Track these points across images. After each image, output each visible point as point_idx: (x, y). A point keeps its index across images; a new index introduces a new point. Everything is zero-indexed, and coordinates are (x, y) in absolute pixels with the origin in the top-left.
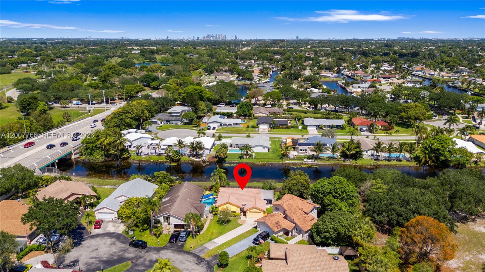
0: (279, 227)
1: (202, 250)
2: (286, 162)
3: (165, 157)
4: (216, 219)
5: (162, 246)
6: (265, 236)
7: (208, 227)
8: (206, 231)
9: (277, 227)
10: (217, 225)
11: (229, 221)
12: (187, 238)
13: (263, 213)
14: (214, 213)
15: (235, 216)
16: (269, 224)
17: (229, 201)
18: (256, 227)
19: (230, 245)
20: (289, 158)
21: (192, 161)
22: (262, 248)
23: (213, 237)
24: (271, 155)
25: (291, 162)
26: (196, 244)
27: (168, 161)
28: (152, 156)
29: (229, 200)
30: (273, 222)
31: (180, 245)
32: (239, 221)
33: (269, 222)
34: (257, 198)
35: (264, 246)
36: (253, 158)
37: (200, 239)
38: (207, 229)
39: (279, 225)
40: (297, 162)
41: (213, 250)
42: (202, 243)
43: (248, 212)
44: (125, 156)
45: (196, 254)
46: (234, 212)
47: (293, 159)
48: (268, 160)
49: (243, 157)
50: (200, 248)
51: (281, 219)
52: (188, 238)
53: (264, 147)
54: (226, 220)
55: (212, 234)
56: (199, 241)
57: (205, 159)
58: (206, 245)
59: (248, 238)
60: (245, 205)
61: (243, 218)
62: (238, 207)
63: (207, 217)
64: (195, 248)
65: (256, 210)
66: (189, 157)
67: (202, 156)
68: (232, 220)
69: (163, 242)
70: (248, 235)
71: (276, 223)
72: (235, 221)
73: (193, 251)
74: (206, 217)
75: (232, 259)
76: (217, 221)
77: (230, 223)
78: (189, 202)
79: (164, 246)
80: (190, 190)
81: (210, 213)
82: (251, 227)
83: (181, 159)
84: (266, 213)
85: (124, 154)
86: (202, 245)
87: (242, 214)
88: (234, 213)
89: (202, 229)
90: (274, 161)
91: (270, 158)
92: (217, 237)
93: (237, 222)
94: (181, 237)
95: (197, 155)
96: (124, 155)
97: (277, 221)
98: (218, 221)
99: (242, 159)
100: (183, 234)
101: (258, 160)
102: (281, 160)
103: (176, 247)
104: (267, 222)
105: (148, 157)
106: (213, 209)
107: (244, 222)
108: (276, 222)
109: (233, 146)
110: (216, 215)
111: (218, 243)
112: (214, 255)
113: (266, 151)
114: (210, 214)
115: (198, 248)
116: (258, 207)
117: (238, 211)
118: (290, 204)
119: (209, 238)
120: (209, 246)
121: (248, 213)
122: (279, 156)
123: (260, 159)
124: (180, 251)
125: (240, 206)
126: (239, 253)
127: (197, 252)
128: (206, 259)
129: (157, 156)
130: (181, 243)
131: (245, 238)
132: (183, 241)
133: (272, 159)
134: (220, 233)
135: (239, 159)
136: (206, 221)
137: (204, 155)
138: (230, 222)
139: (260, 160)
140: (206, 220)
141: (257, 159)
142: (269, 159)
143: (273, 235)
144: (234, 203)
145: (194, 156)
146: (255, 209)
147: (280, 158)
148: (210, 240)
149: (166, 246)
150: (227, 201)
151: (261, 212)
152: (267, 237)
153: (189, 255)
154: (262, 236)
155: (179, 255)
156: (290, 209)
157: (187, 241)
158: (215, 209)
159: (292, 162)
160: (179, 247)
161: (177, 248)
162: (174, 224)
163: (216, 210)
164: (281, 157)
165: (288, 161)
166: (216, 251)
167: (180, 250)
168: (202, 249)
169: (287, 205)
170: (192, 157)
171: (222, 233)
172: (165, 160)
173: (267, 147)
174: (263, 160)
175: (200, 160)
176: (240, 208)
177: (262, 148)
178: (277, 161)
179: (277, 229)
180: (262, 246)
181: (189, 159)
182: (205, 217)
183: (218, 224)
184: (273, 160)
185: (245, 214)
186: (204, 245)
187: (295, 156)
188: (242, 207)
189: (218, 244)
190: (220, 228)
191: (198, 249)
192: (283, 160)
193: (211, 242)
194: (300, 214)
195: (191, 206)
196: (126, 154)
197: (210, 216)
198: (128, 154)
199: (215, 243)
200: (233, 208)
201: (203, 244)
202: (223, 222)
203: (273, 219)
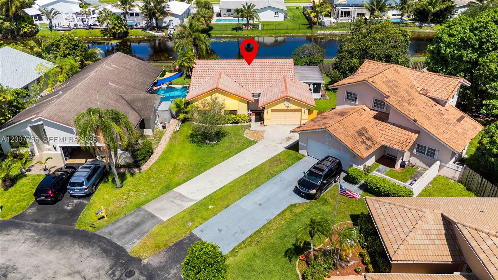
0: (369, 143)
1: (137, 225)
2: (319, 32)
3: (101, 31)
4: (187, 130)
5: (8, 218)
6: (331, 171)
7: (165, 153)
8: (157, 163)
9: (363, 142)
10: (190, 145)
11: (219, 135)
12: (96, 185)
13: (307, 111)
14: (182, 116)
15: (237, 123)
16: (341, 137)
17: (219, 86)
18: (295, 147)
19: (226, 203)
20: (324, 26)
21: (149, 37)
22: (326, 208)
23: (176, 179)
24: (291, 25)
25: (327, 32)
26: (123, 204)
27: (106, 37)
28: (77, 30)
29: (218, 84)
30: (352, 131)
31: (70, 211)
32: (247, 135)
33: (341, 130)
34: (287, 80)
35: (331, 201)
36: (260, 28)
37: (136, 186)
38: (162, 158)
39: (369, 139)
40: (338, 32)
41: (171, 222)
42: (142, 198)
43: (269, 110)
44: (26, 30)
45: (114, 240)
46: (234, 112)
47: (331, 28)
48: (285, 31)
49: (241, 29)
50: (131, 219)
51: (368, 122)
52: (101, 186)
53: (277, 12)
54: (213, 131)
55: (175, 169)
56: (132, 194)
57: (172, 32)
58: (150, 208)
59: (277, 178)
60: (259, 95)
61: (255, 126)
62: (242, 99)
63: (164, 127)
64: (114, 219)
65: (290, 105)
66: (144, 29)
67: (167, 29)
68: (230, 131)
69: (18, 201)
70: (277, 169)
71: (360, 133)
72: (236, 134)
73: (103, 232)
74: (161, 128)
75: (238, 259)
76: (189, 135)
77: (225, 139)
78: (114, 89)
79: (15, 214)
80: (125, 68)
81: (173, 117)
82: (281, 148)
83: (130, 34)
84: (315, 112)
85: (23, 25)
86: (139, 207)
87: (253, 117)
88: (234, 116)
89: (146, 158)
90: (297, 33)
91: (289, 28)
92: (189, 179)
93: (241, 136)
94: (74, 184)
95: (159, 27)
96: (24, 28)
97: (360, 127)
98: (192, 136)
99: (240, 32)
100: (80, 176)
101: (269, 32)
102: (309, 30)
103: (52, 218)
104: (335, 130)
105: (70, 32)
106: (178, 106)
107: (260, 135)
108: (357, 129)
109: (222, 15)
110: (187, 123)
111: (191, 197)
112: (175, 241)
113: (281, 17)
114: (172, 120)
115: (126, 216)
116: (294, 97)
117: (242, 110)
118: (390, 81)
119: (165, 184)
120: (161, 210)
121: (268, 115)
122: (305, 24)
123: (272, 30)
124: (62, 233)
125: (247, 97)
126: (259, 231)
127: (117, 232)
128: (145, 262)
129: (86, 29)
130: (76, 201)
131: (268, 178)
132: (80, 197)
133: (293, 29)
134: (196, 165)
135: (235, 32)
136: (159, 137)
137: (171, 27)
138: (223, 136)
139: (272, 32)
140: (162, 134)
141: (267, 30)
142: (287, 29)
143: (355, 166)
144: (231, 91)
145: (153, 29)
146: (286, 103)
147: (308, 28)
148: (168, 188)
149: (21, 216)
150: (215, 86)
151: (300, 110)
152: (335, 176)
153: (86, 247)
154: (322, 171)
155: (52, 248)
156: (396, 92)
157: (94, 197)
158: (185, 107)
159: (329, 32)
160: (62, 217)
161: (55, 222)
162: (63, 148)
163: (186, 110)
164: (309, 26)
165: (321, 30)
166: (184, 226)
167: (64, 227)
168: (137, 220)
169: (386, 83)
170: (150, 30)
171: (202, 166)
172: (101, 36)
173: (282, 11)
174: (278, 31)
175: (164, 34)
176: (248, 103)
177: (274, 13)
178: (303, 33)
179: (367, 149)
180: (325, 202)
181: (144, 33)
182: (160, 126)
183: (193, 142)
184: (296, 31)
185: (259, 115)
186: (143, 207)
187: (334, 23)
188: (252, 99)
189: (192, 200)
190: (197, 153)
191: (125, 221)
192: (314, 30)
193: (170, 194)
194: (424, 105)
195: (116, 101)
196: (26, 25)
197: (173, 125)
198: (30, 26)
199: (182, 197)
200: (231, 104)
201: (144, 203)
202: (206, 138)
203: (347, 121)
